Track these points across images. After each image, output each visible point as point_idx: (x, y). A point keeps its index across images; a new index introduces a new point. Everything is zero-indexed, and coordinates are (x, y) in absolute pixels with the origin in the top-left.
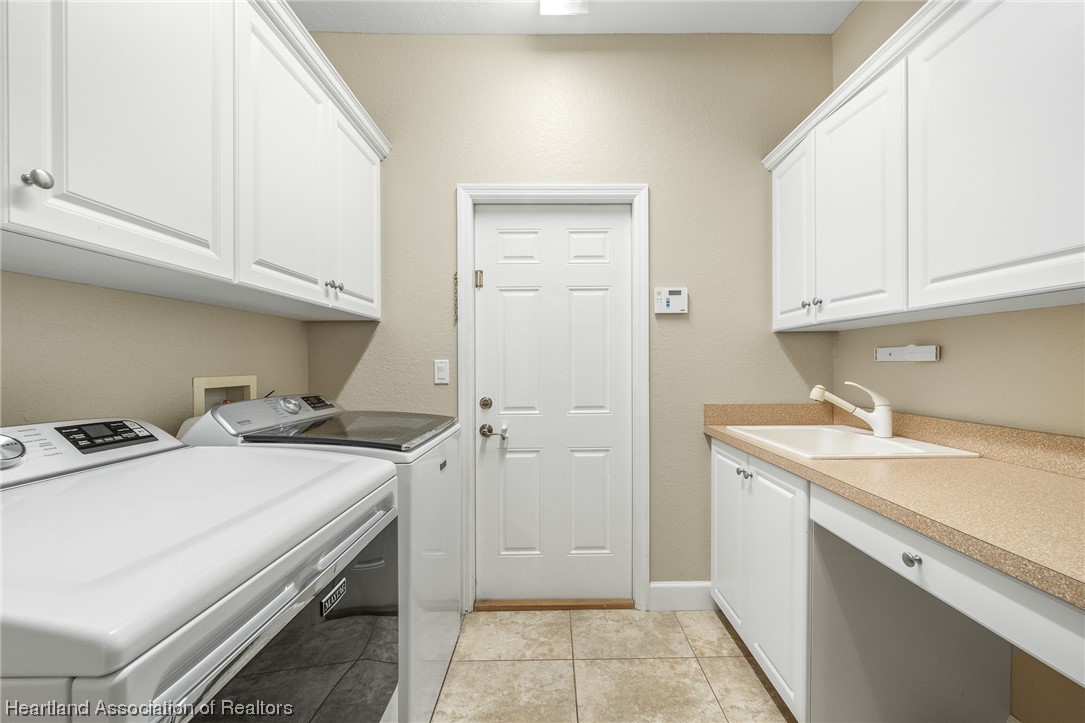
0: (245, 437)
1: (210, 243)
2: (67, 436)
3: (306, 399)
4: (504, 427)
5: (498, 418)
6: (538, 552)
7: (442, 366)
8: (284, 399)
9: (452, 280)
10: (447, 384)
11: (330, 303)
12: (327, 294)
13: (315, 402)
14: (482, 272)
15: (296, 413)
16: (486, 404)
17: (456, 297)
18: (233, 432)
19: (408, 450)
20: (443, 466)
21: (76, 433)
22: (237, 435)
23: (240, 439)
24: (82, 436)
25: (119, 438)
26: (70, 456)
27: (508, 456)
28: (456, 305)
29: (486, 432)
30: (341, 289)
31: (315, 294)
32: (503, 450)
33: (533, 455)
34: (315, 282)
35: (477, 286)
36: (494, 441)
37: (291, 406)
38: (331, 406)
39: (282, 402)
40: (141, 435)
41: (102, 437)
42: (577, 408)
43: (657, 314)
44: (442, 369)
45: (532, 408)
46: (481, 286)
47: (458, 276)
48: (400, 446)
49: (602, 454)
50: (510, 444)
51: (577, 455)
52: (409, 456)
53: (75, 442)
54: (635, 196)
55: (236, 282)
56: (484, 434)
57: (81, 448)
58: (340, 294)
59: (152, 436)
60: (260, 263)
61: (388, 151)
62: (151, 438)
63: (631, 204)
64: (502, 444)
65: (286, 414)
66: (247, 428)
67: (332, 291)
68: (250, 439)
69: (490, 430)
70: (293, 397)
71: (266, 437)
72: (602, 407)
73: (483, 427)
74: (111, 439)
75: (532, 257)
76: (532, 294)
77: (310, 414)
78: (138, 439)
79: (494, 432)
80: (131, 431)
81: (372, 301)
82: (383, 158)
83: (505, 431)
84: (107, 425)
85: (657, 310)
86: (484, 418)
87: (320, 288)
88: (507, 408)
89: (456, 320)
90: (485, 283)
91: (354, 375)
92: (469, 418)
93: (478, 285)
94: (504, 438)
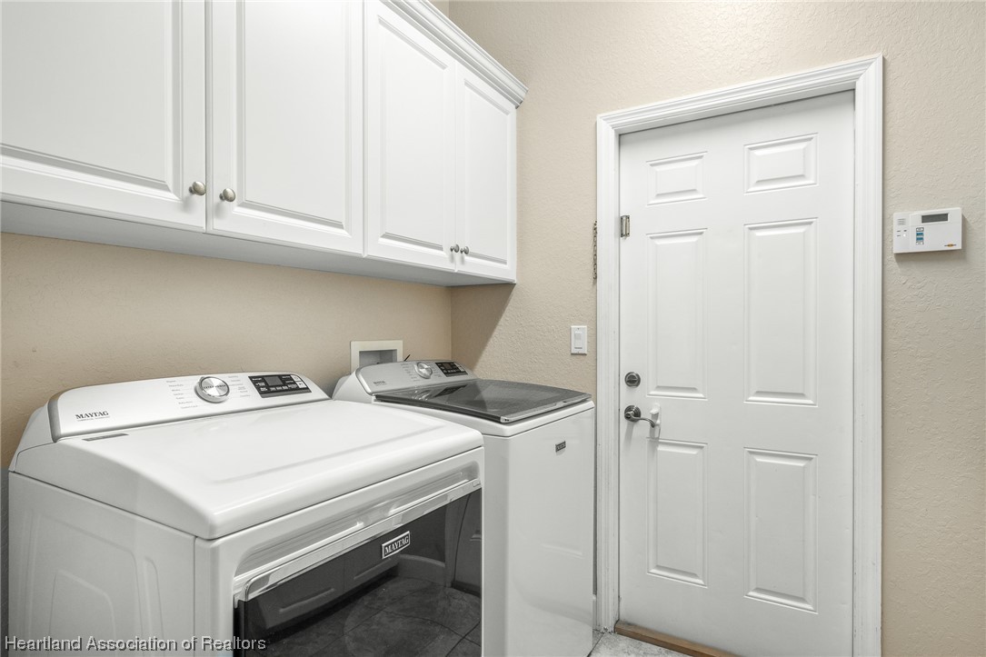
0: (377, 396)
1: (343, 224)
2: (254, 383)
3: (440, 365)
4: (654, 411)
5: (648, 399)
6: (701, 582)
7: (580, 331)
8: (418, 364)
9: (591, 230)
10: (585, 355)
11: (456, 267)
12: (452, 259)
13: (449, 368)
14: (628, 217)
15: (427, 378)
16: (633, 380)
17: (595, 251)
18: (369, 391)
19: (508, 423)
20: (561, 447)
21: (260, 381)
22: (371, 394)
23: (374, 398)
24: (263, 384)
25: (285, 388)
26: (254, 399)
27: (661, 448)
28: (595, 260)
29: (633, 415)
30: (466, 253)
31: (439, 260)
32: (654, 441)
33: (694, 452)
34: (440, 248)
35: (622, 235)
36: (642, 428)
37: (423, 371)
38: (465, 373)
39: (416, 366)
40: (300, 387)
41: (275, 386)
42: (759, 393)
43: (898, 255)
44: (579, 336)
45: (694, 390)
46: (627, 235)
47: (597, 226)
48: (499, 418)
49: (801, 464)
50: (665, 432)
51: (760, 459)
52: (508, 430)
53: (258, 388)
54: (857, 77)
55: (365, 256)
56: (628, 417)
57: (261, 393)
58: (467, 258)
59: (307, 388)
60: (386, 236)
61: (523, 94)
62: (306, 390)
63: (854, 90)
64: (652, 433)
65: (419, 378)
66: (381, 389)
67: (458, 255)
68: (382, 398)
69: (638, 414)
70: (427, 362)
71: (395, 398)
72: (802, 395)
73: (629, 409)
74: (280, 388)
75: (694, 190)
76: (694, 239)
77: (441, 379)
78: (298, 390)
79: (642, 416)
80: (294, 383)
81: (505, 263)
82: (519, 104)
83: (656, 416)
84: (280, 376)
85: (898, 247)
86: (630, 397)
87: (445, 254)
88: (659, 388)
89: (595, 278)
90: (632, 230)
91: (491, 341)
92: (611, 395)
93: (624, 233)
94: (653, 425)
